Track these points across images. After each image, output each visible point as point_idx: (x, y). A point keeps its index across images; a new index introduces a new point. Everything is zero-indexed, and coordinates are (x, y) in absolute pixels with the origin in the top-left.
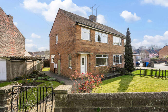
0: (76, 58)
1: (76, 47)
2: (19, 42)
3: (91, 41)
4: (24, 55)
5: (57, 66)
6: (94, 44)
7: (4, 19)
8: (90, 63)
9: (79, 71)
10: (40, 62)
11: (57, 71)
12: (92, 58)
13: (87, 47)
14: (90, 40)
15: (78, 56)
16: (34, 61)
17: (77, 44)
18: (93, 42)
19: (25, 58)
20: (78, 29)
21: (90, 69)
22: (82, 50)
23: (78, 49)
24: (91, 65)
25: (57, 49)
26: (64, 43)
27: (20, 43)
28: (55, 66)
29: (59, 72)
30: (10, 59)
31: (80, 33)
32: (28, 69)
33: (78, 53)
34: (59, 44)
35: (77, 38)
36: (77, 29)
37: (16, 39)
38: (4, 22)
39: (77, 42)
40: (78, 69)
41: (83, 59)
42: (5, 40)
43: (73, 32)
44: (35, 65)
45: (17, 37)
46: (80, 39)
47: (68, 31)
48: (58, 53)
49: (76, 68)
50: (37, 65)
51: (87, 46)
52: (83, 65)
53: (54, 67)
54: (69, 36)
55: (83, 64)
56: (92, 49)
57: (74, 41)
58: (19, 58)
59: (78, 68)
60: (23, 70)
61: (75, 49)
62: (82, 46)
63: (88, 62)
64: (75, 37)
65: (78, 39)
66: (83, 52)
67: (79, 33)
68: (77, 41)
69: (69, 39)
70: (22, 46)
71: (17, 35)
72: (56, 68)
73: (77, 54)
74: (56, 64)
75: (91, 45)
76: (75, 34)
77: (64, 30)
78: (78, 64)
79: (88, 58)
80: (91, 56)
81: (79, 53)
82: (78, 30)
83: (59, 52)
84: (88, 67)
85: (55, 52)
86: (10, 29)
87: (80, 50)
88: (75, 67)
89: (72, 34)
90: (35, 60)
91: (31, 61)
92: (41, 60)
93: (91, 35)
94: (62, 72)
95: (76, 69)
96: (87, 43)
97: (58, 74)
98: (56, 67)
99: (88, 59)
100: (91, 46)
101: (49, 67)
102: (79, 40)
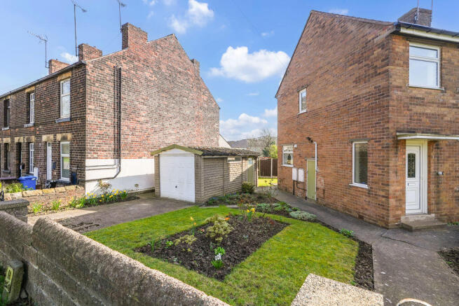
0: (392, 154)
1: (390, 114)
2: (209, 116)
3: (442, 91)
4: (218, 145)
5: (305, 177)
6: (454, 102)
7: (186, 69)
8: (440, 173)
9: (400, 200)
10: (254, 161)
11: (305, 190)
12: (447, 154)
13: (427, 114)
14: (438, 87)
15: (397, 147)
16: (244, 161)
17: (395, 103)
18: (449, 92)
19: (228, 152)
20: (397, 50)
21: (439, 197)
22: (412, 125)
23: (398, 122)
24: (443, 180)
25: (306, 126)
26: (334, 107)
27: (211, 118)
28: (298, 175)
29: (312, 194)
30: (201, 153)
31: (406, 64)
32: (232, 179)
33: (397, 136)
34: (313, 114)
35: (395, 84)
36: (393, 49)
37: (205, 110)
38: (187, 74)
39: (395, 97)
40: (398, 194)
41: (412, 158)
42: (188, 112)
43: (378, 63)
44: (244, 170)
45: (206, 106)
46: (404, 87)
47: (351, 68)
48: (309, 139)
49: (392, 189)
50: (248, 170)
51: (428, 111)
52: (412, 180)
53: (294, 178)
54: (356, 82)
55: (412, 174)
56: (446, 118)
57: (384, 93)
58: (215, 151)
59: (398, 188)
60: (224, 181)
61: (388, 122)
62: (411, 110)
63: (432, 168)
64: (388, 80)
65: (398, 87)
66: (414, 132)
67: (402, 62)
68: (396, 94)
69: (354, 92)
70: (215, 126)
71: (206, 102)
72: (298, 182)
73: (394, 138)
74: (301, 172)
75: (443, 104)
76: (387, 68)
77: (333, 67)
78: (396, 173)
79: (433, 154)
80: (443, 145)
81: (403, 136)
82: (397, 53)
83: (310, 137)
84: (432, 187)
85: (295, 136)
86: (195, 90)
87: (406, 126)
88: (388, 185)
89: (372, 71)
90: (245, 158)
91: (233, 161)
92: (255, 157)
93: (441, 68)
94: (322, 196)
95: (391, 192)
96: (430, 97)
97: (306, 198)
98: (301, 179)
99: (429, 157)
100: (443, 109)
101: (276, 175)
102: (401, 87)
